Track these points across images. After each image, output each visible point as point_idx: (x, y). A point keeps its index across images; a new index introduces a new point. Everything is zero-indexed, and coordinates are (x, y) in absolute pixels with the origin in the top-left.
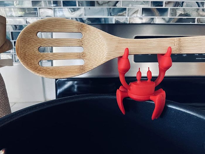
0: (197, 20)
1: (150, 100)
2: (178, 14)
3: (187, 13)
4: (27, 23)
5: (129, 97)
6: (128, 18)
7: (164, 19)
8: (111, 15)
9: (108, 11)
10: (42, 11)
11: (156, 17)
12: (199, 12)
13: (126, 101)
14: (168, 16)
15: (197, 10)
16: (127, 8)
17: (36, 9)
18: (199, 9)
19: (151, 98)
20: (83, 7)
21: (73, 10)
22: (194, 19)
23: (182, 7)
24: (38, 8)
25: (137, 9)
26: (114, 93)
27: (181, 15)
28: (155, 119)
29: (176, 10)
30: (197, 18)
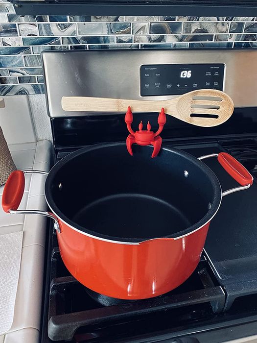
0: (215, 37)
1: (151, 145)
2: (193, 30)
3: (204, 29)
4: (4, 45)
5: (136, 143)
6: (133, 35)
7: (176, 37)
8: (112, 33)
9: (108, 27)
10: (22, 27)
11: (167, 35)
12: (217, 26)
13: (134, 146)
14: (181, 33)
15: (215, 24)
16: (132, 22)
17: (14, 26)
18: (218, 23)
19: (152, 143)
20: (77, 23)
21: (63, 27)
22: (212, 35)
23: (198, 20)
24: (17, 23)
25: (144, 24)
26: (125, 141)
27: (196, 31)
28: (154, 157)
29: (191, 25)
30: (215, 34)
